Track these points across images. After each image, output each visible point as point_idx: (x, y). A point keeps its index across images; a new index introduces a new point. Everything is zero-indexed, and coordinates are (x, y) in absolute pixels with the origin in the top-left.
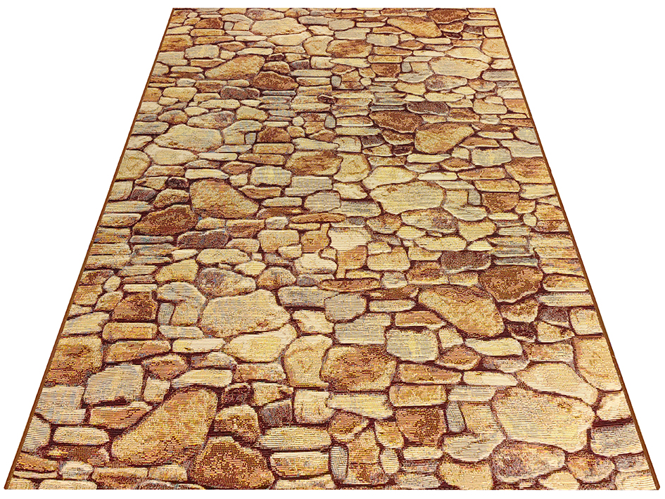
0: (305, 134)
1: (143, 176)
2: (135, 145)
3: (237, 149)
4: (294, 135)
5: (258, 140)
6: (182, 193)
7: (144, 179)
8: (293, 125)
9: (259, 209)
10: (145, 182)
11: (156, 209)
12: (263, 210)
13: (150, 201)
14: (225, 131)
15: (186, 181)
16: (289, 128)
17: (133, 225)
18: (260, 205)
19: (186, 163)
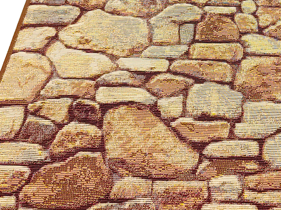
0: (259, 27)
1: (38, 96)
2: (33, 45)
3: (168, 51)
4: (243, 28)
5: (197, 37)
6: (91, 130)
7: (38, 103)
8: (242, 12)
9: (200, 162)
10: (40, 108)
11: (54, 158)
12: (206, 163)
13: (45, 143)
14: (153, 20)
15: (98, 106)
16: (236, 18)
17: (20, 189)
18: (201, 155)
19: (99, 76)
